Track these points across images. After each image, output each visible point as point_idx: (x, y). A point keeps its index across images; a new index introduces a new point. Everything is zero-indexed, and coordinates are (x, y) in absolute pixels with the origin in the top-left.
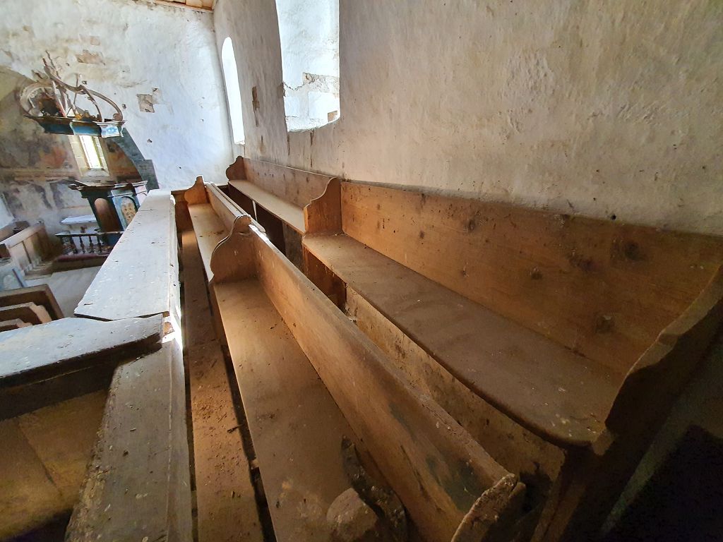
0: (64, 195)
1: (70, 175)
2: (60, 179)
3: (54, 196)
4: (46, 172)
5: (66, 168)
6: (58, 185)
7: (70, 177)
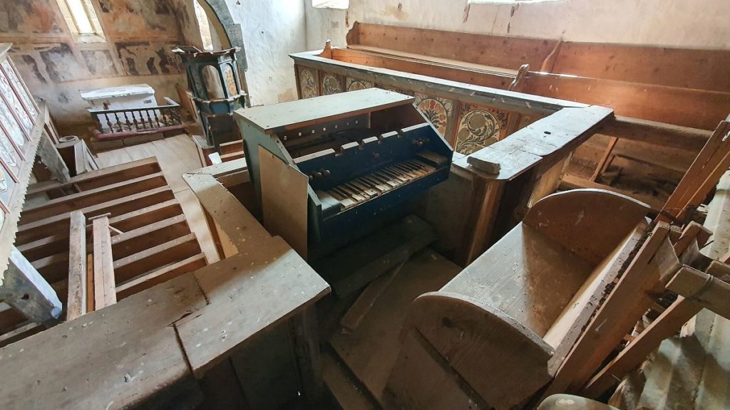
0: (58, 67)
1: (63, 42)
2: (51, 46)
3: (47, 67)
4: (33, 36)
5: (56, 32)
6: (49, 54)
7: (62, 44)
